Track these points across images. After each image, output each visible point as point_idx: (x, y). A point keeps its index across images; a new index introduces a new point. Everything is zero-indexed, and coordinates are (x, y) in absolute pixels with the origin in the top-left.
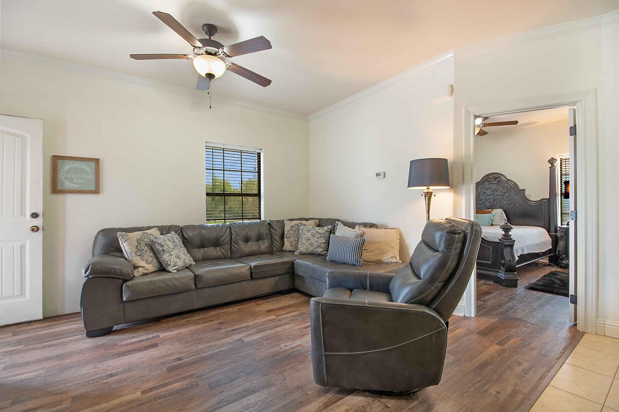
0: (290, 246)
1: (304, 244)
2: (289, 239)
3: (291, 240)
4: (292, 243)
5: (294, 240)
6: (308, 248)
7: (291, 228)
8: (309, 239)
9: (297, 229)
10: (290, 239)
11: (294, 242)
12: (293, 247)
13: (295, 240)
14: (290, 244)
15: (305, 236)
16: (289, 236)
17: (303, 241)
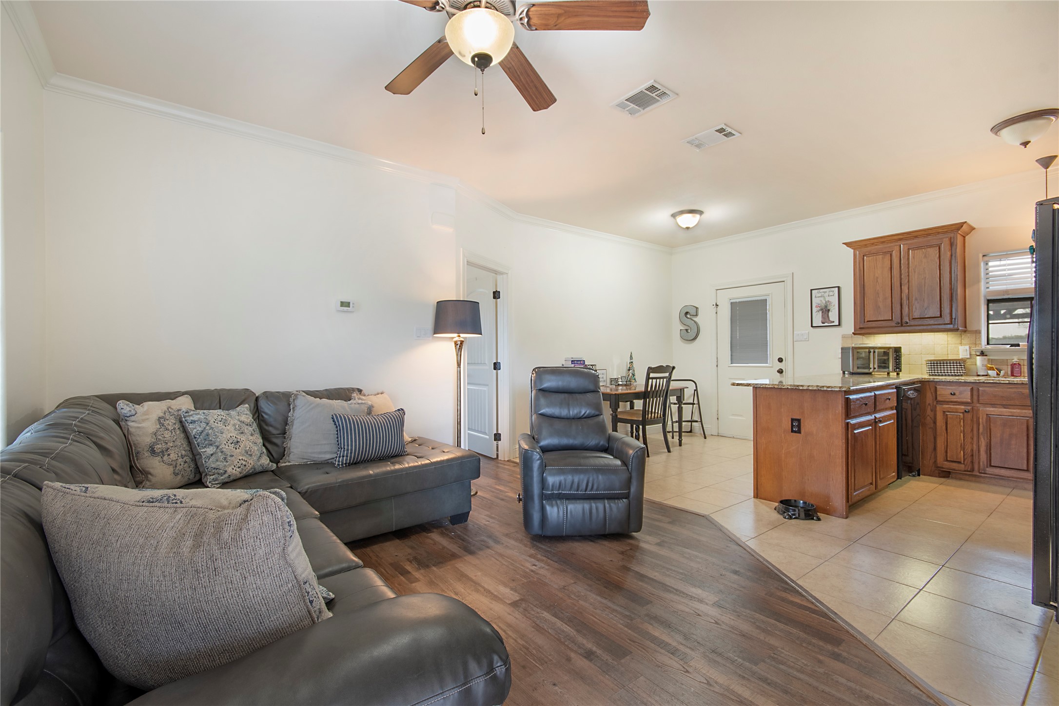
0: (173, 476)
1: (232, 456)
2: (165, 458)
3: (173, 456)
4: (176, 467)
5: (180, 455)
6: (244, 463)
7: (160, 423)
8: (238, 442)
9: (175, 424)
10: (169, 455)
11: (180, 460)
12: (180, 477)
13: (182, 455)
14: (171, 469)
15: (224, 435)
16: (164, 446)
17: (224, 450)
